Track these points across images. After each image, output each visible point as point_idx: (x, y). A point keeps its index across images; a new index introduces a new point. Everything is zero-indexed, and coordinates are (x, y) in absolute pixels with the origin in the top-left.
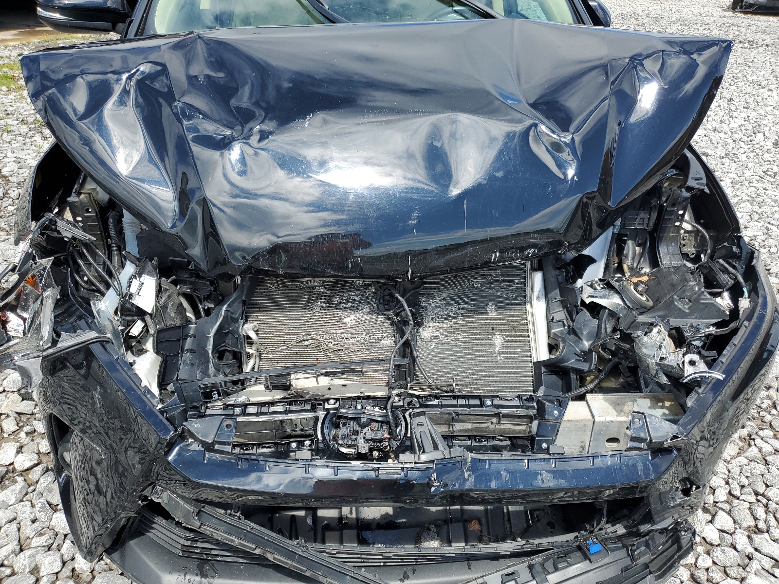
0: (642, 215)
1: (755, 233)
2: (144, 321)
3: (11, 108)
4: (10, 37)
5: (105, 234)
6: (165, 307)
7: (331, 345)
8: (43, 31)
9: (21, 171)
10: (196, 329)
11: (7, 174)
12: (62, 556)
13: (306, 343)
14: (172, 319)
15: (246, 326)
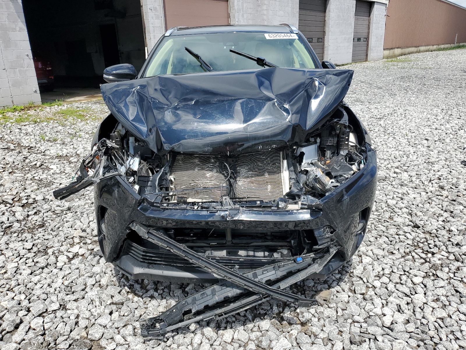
0: (330, 139)
1: (443, 174)
2: (134, 177)
3: (82, 128)
4: (83, 99)
5: (123, 148)
6: (142, 169)
7: (202, 185)
8: (98, 96)
9: (85, 152)
10: (152, 178)
11: (79, 153)
12: (96, 279)
13: (192, 184)
14: (144, 174)
15: (170, 176)
